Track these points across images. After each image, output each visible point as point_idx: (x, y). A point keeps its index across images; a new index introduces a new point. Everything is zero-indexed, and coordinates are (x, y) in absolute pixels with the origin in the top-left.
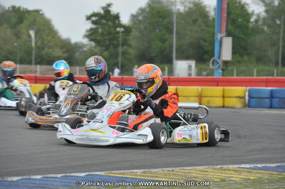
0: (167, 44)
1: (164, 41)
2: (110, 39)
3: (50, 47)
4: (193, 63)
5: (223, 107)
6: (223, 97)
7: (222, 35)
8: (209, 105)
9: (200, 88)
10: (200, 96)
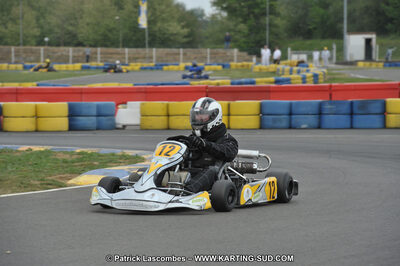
0: (331, 10)
1: (326, 6)
2: (250, 7)
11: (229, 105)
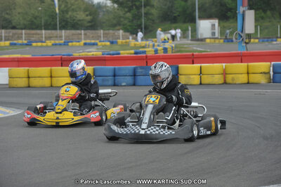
0: (189, 3)
2: (132, 1)
3: (73, 10)
4: (216, 22)
5: (248, 83)
6: (248, 73)
7: (244, 9)
8: (235, 82)
9: (224, 64)
10: (225, 73)
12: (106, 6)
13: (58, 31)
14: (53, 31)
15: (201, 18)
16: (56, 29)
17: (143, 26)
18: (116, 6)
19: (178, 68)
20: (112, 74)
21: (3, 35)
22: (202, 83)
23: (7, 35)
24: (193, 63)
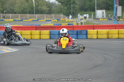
2: (67, 2)
3: (41, 6)
4: (104, 11)
5: (118, 38)
6: (118, 34)
7: (117, 5)
8: (112, 38)
9: (108, 30)
10: (108, 34)
11: (40, 32)
12: (55, 4)
13: (34, 15)
14: (32, 15)
15: (98, 9)
16: (33, 14)
17: (72, 13)
18: (60, 4)
19: (87, 31)
20: (58, 33)
21: (10, 16)
22: (98, 38)
23: (12, 16)
24: (94, 29)
